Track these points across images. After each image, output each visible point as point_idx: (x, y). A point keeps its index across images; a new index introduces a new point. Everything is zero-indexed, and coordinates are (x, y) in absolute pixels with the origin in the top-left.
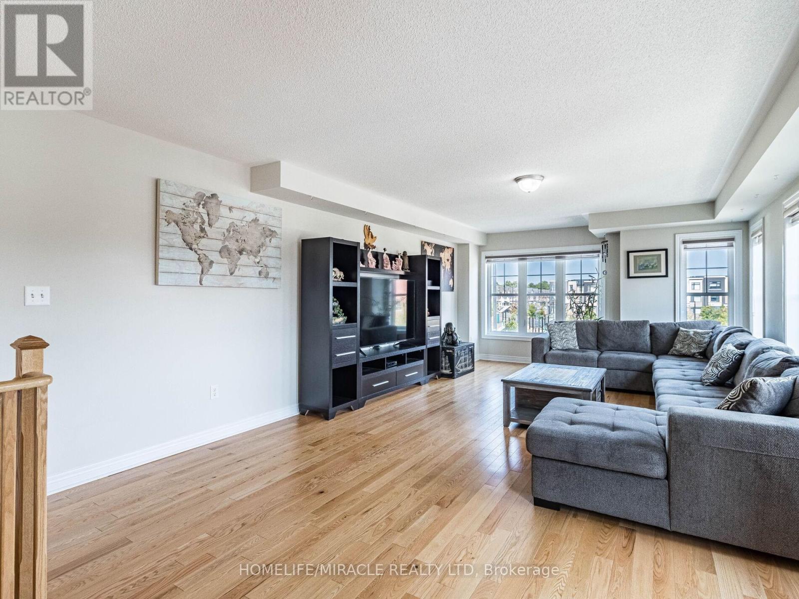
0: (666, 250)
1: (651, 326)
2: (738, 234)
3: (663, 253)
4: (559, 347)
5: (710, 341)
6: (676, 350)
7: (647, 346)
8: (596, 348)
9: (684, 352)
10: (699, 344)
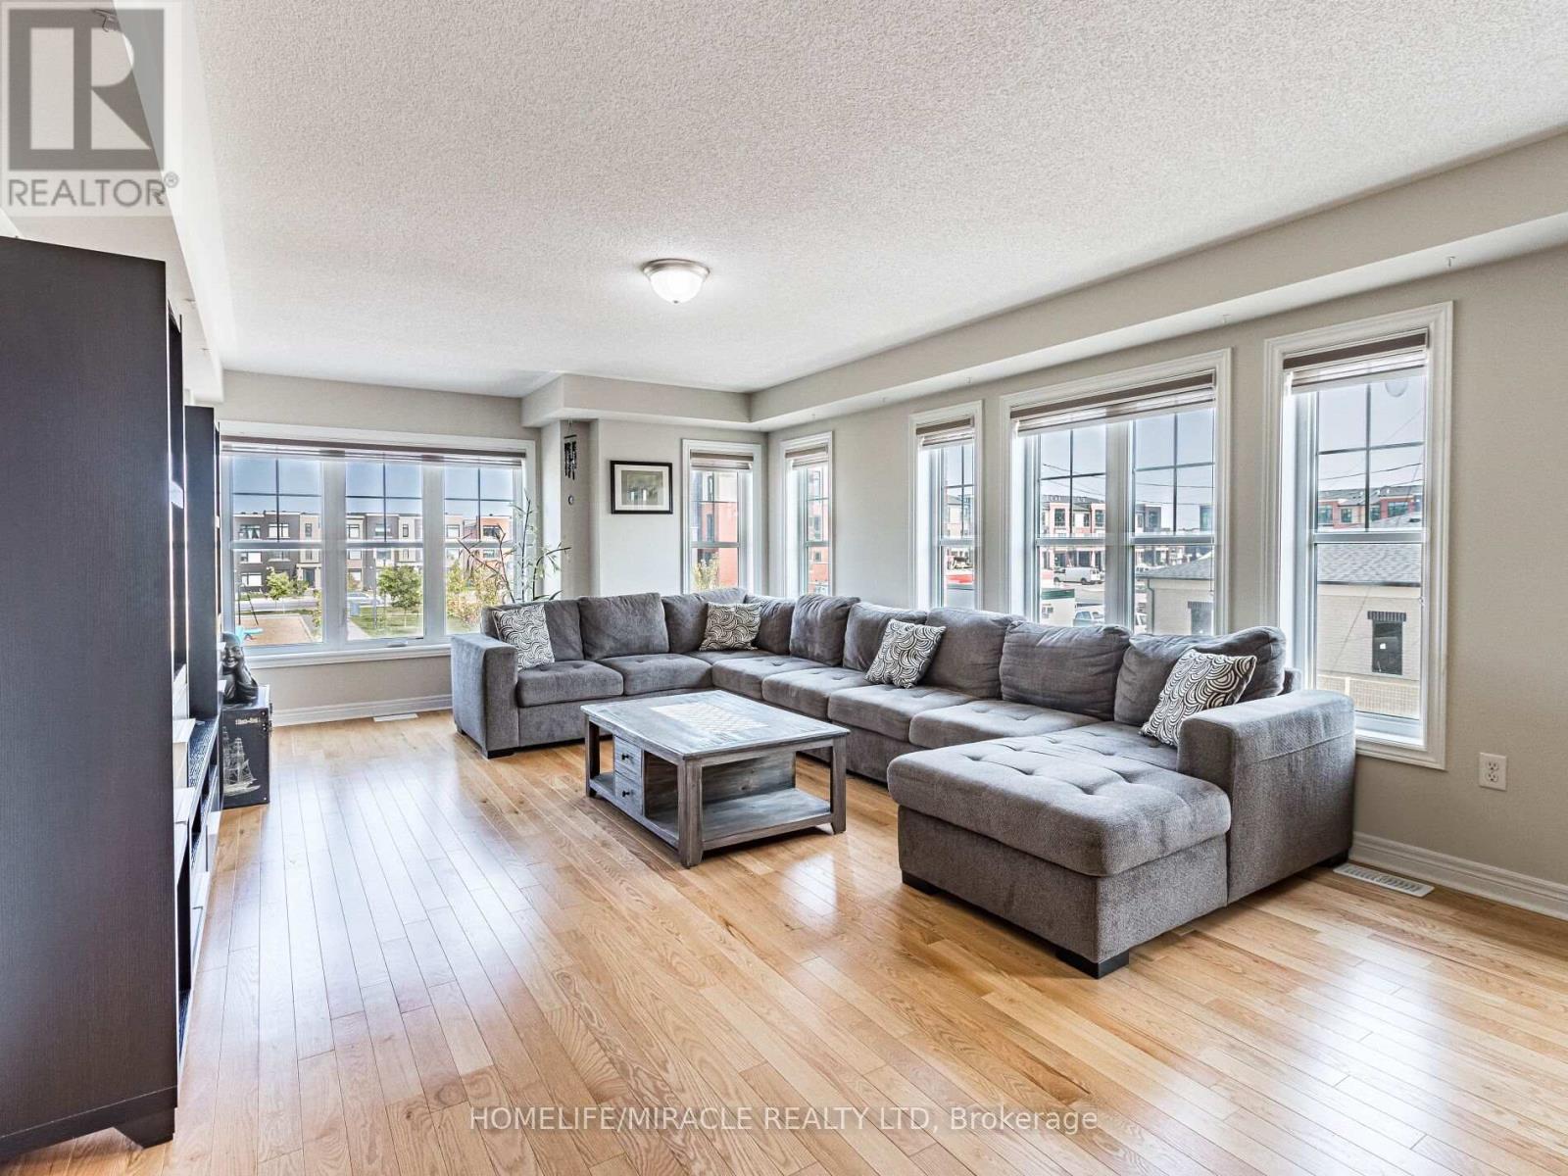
0: (670, 465)
1: (666, 605)
2: (756, 450)
3: (665, 470)
4: (528, 664)
5: (762, 621)
6: (715, 642)
7: (664, 639)
8: (582, 655)
9: (729, 643)
10: (749, 626)
